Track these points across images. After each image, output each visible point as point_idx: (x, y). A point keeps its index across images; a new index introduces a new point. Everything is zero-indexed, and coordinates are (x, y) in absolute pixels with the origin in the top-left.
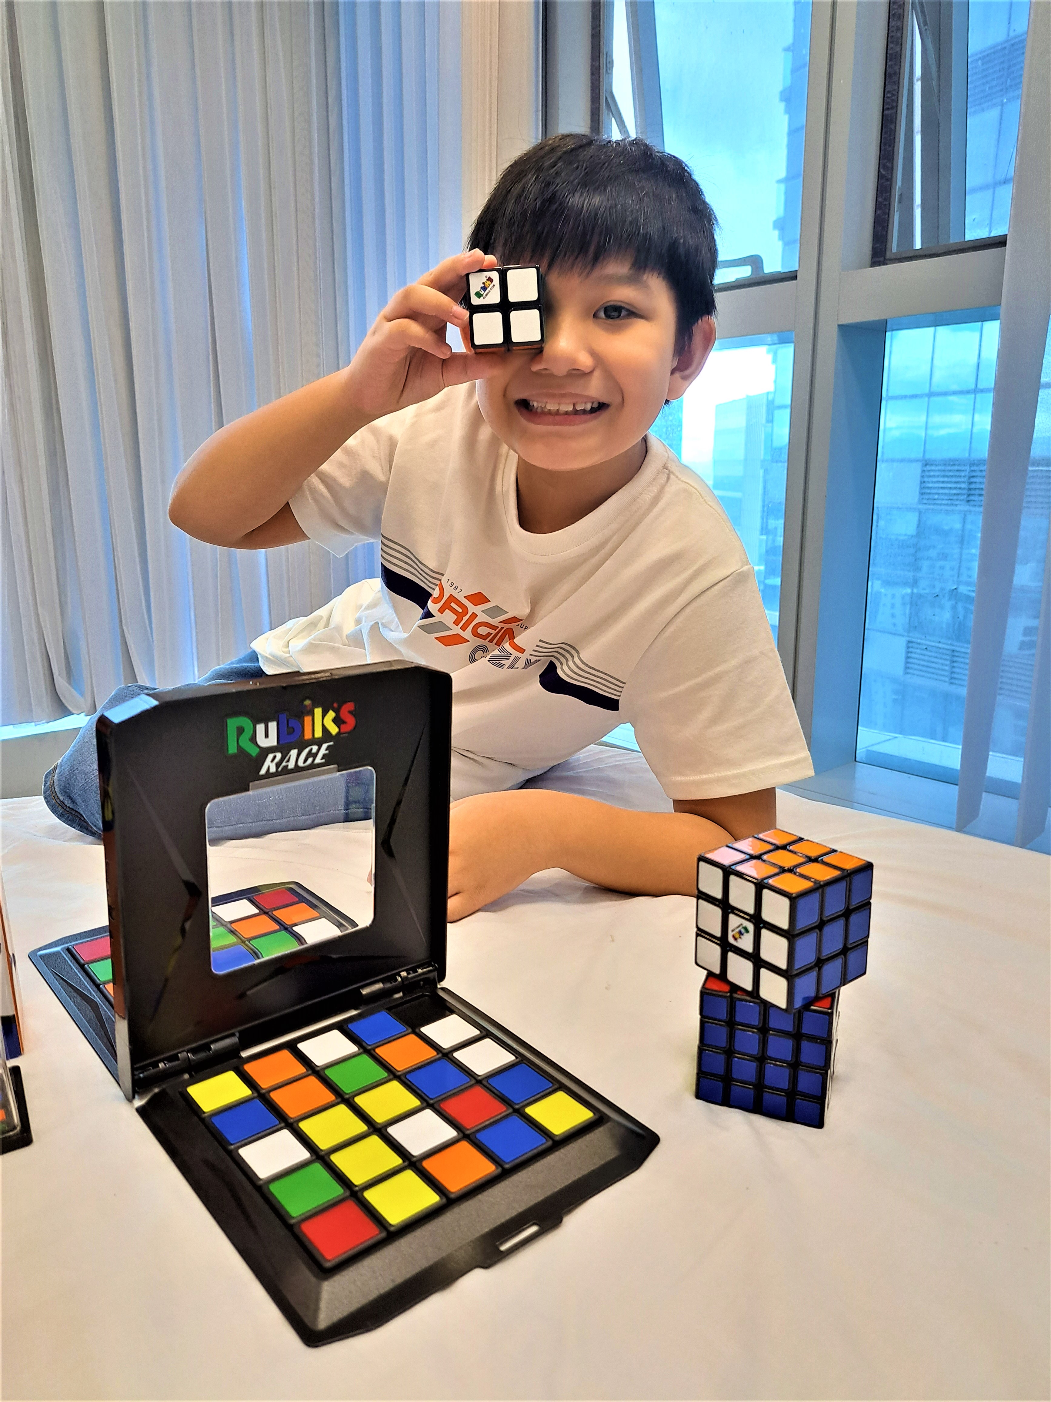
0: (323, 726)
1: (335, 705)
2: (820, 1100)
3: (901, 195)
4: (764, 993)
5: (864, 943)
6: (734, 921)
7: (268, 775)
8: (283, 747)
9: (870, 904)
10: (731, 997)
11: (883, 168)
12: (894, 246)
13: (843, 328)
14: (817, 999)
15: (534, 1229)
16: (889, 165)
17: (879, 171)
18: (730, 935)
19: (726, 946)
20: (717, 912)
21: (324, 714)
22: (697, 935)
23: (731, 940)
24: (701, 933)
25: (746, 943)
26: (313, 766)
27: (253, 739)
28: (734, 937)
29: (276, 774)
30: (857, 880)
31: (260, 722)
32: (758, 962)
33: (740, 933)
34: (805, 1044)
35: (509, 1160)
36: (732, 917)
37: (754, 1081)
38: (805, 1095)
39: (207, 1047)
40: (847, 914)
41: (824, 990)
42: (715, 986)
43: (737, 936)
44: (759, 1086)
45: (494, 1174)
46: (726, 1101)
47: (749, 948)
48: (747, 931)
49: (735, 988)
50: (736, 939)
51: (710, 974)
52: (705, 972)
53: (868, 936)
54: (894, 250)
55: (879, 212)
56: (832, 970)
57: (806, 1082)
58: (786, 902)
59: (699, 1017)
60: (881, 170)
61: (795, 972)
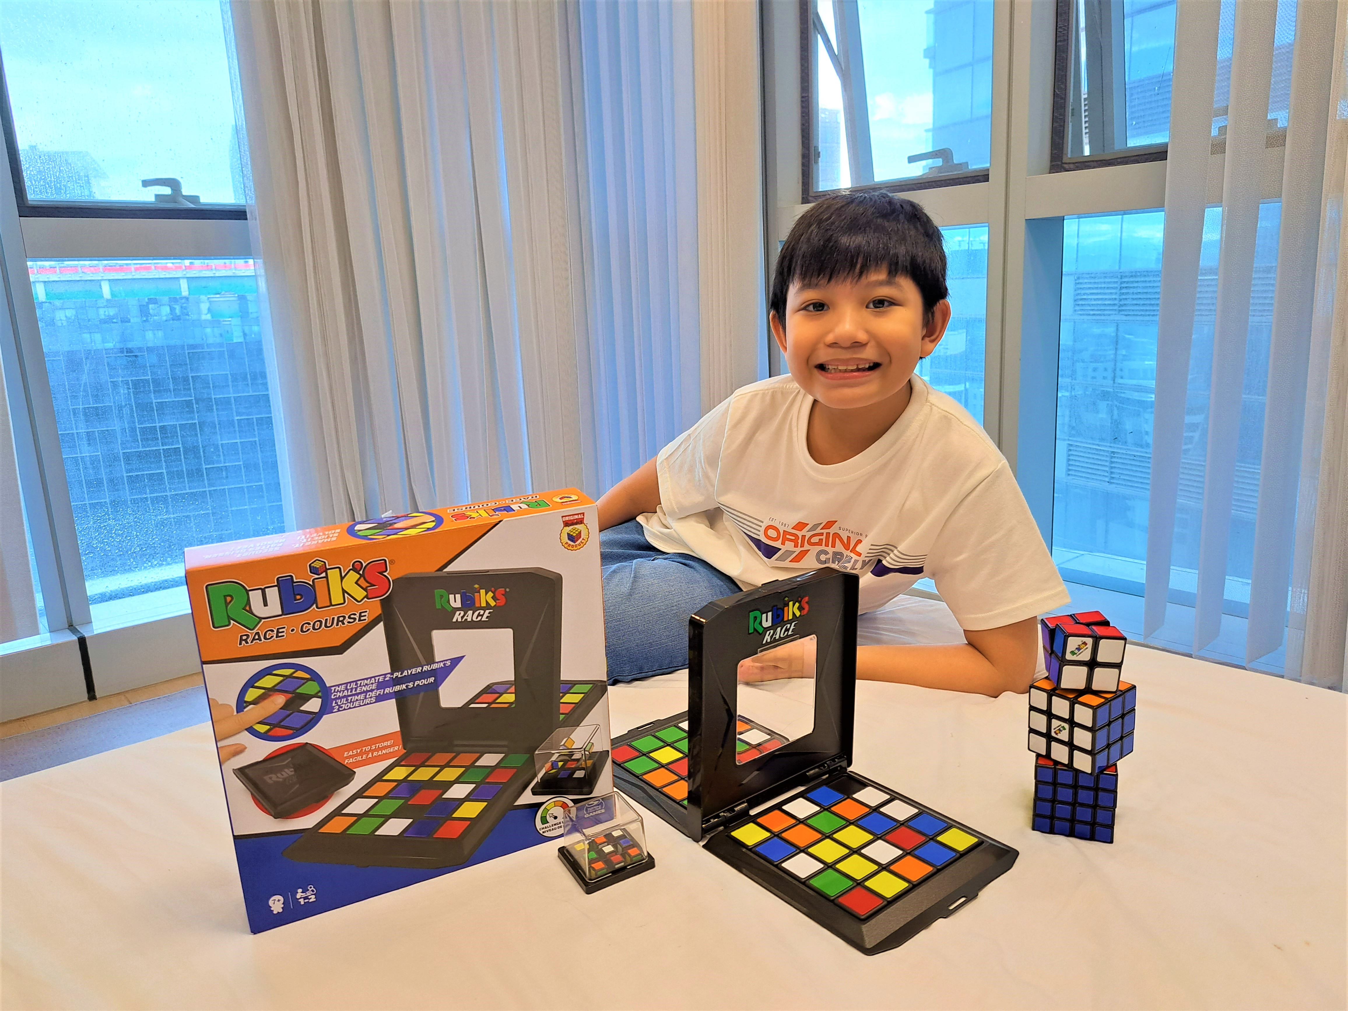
0: (793, 612)
1: (800, 599)
2: (1111, 827)
3: (1073, 109)
4: (1076, 765)
5: (1132, 733)
6: (1055, 723)
7: (767, 643)
8: (774, 627)
9: (1135, 709)
10: (1055, 768)
11: (1058, 89)
12: (1069, 154)
13: (1031, 223)
14: (1107, 767)
15: (963, 899)
16: (1063, 86)
17: (1054, 91)
18: (1053, 731)
19: (1049, 737)
20: (1044, 718)
21: (794, 605)
22: (1030, 732)
23: (1053, 734)
24: (1032, 731)
25: (1064, 736)
26: (788, 636)
27: (761, 623)
28: (1055, 732)
29: (771, 642)
30: (1128, 694)
31: (764, 613)
32: (1072, 746)
33: (1060, 730)
34: (1101, 794)
35: (939, 864)
36: (1054, 721)
37: (1069, 817)
38: (1102, 825)
39: (732, 810)
40: (1123, 716)
41: (1111, 762)
42: (1042, 762)
43: (1058, 732)
44: (1073, 820)
45: (933, 872)
46: (1052, 831)
47: (1066, 739)
48: (1065, 729)
49: (1056, 763)
50: (1057, 734)
51: (1038, 756)
52: (1035, 754)
53: (1134, 729)
54: (1069, 156)
55: (1055, 124)
56: (1115, 749)
57: (1101, 816)
58: (1090, 711)
59: (1034, 781)
60: (1057, 91)
61: (1096, 752)
